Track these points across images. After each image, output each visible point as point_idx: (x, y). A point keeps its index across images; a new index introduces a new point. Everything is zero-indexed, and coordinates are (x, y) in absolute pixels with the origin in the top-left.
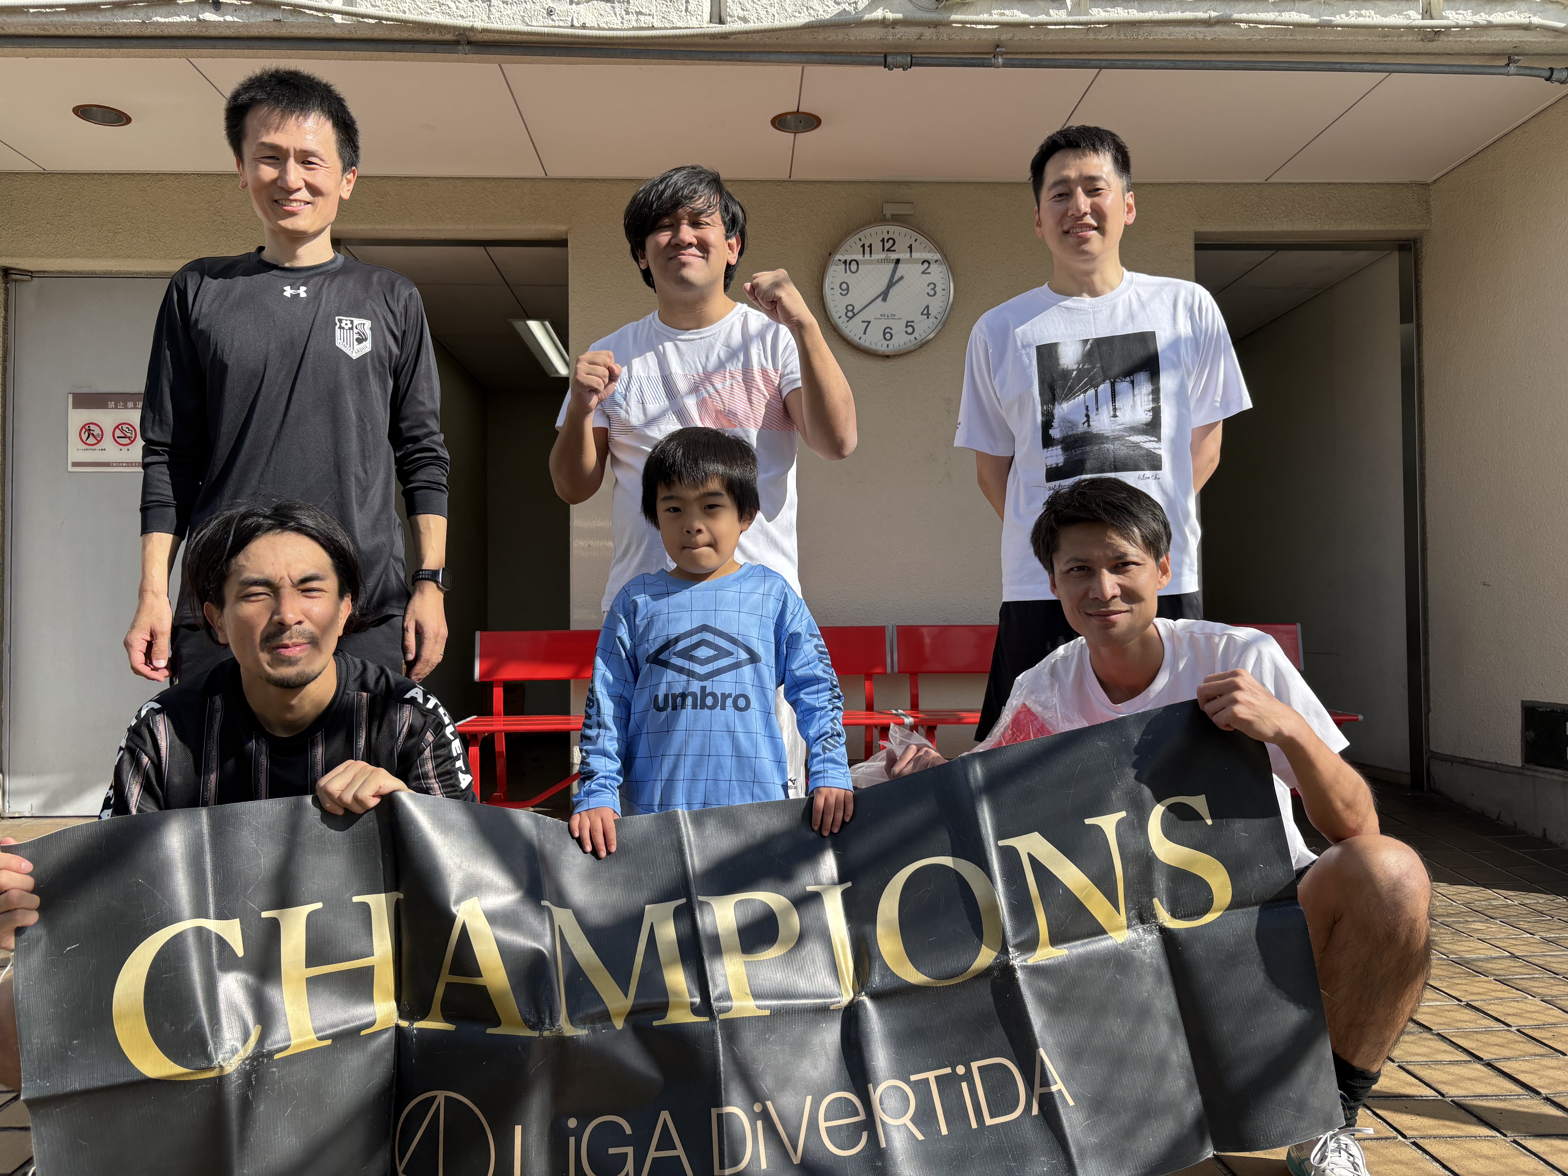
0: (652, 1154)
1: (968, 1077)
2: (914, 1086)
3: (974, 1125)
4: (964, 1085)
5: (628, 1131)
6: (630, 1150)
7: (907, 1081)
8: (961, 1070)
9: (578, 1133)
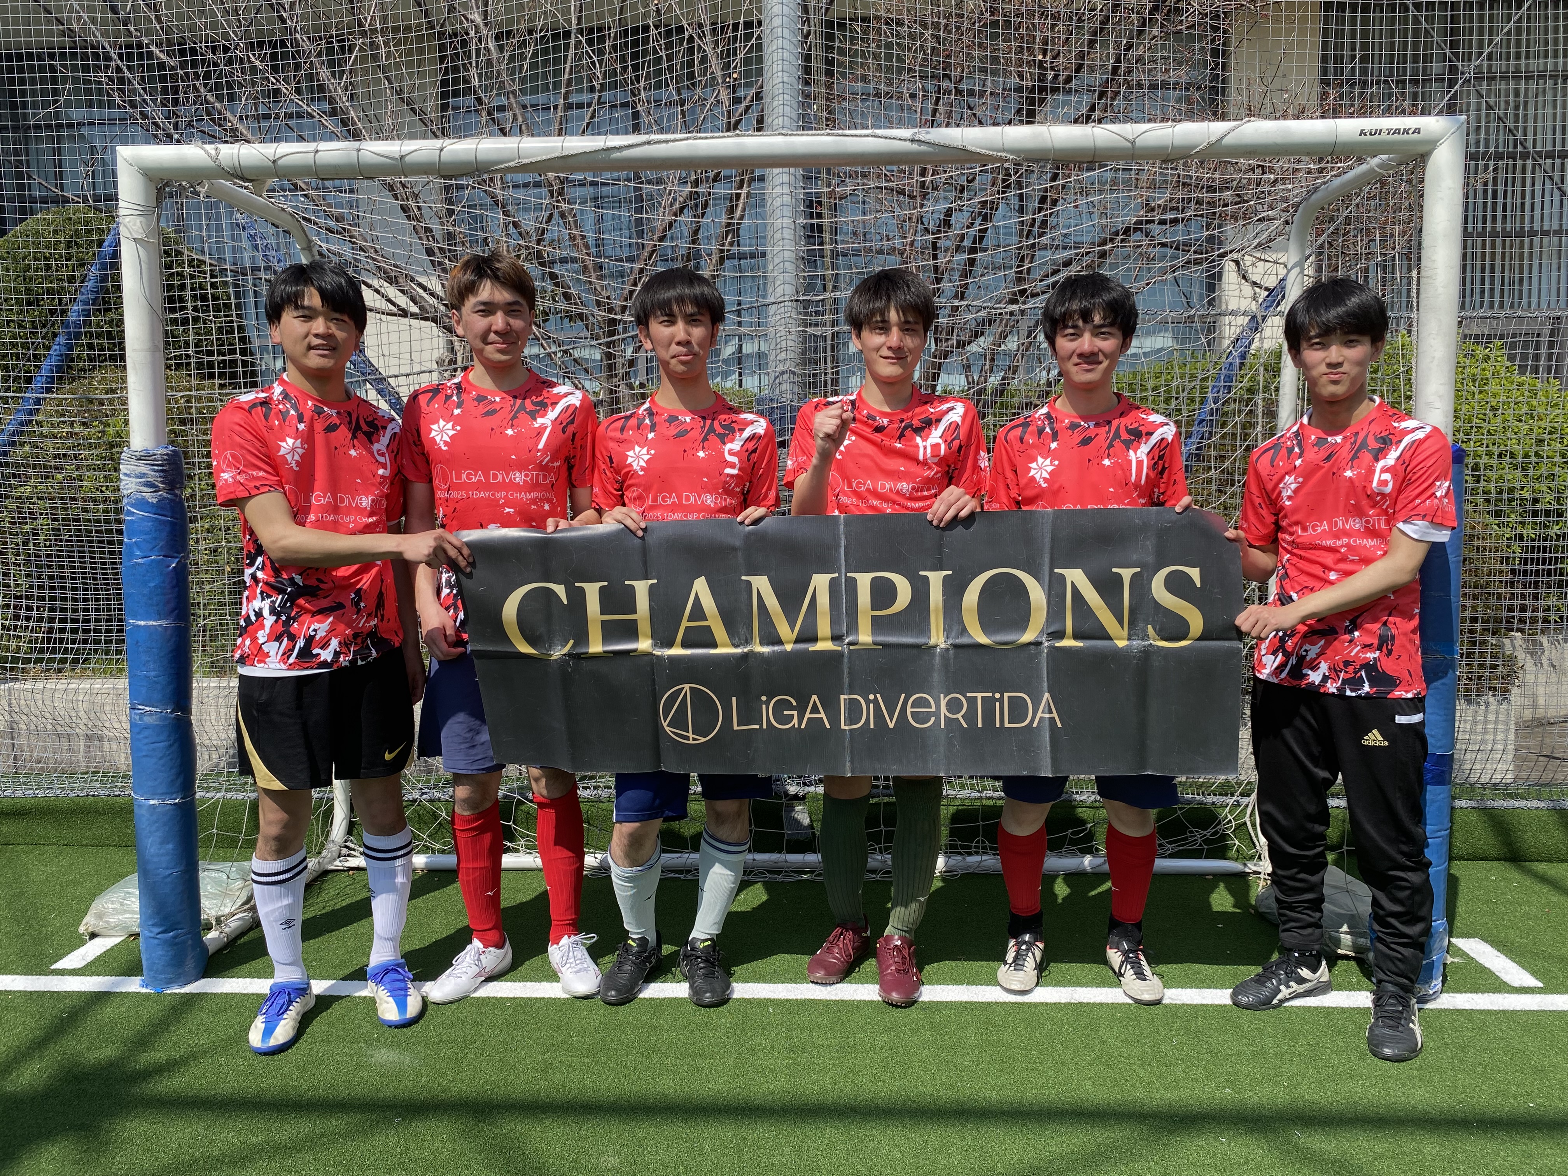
0: (808, 715)
1: (1001, 700)
2: (968, 699)
3: (998, 725)
4: (998, 704)
5: (795, 704)
6: (795, 713)
7: (965, 696)
8: (997, 695)
9: (767, 703)
